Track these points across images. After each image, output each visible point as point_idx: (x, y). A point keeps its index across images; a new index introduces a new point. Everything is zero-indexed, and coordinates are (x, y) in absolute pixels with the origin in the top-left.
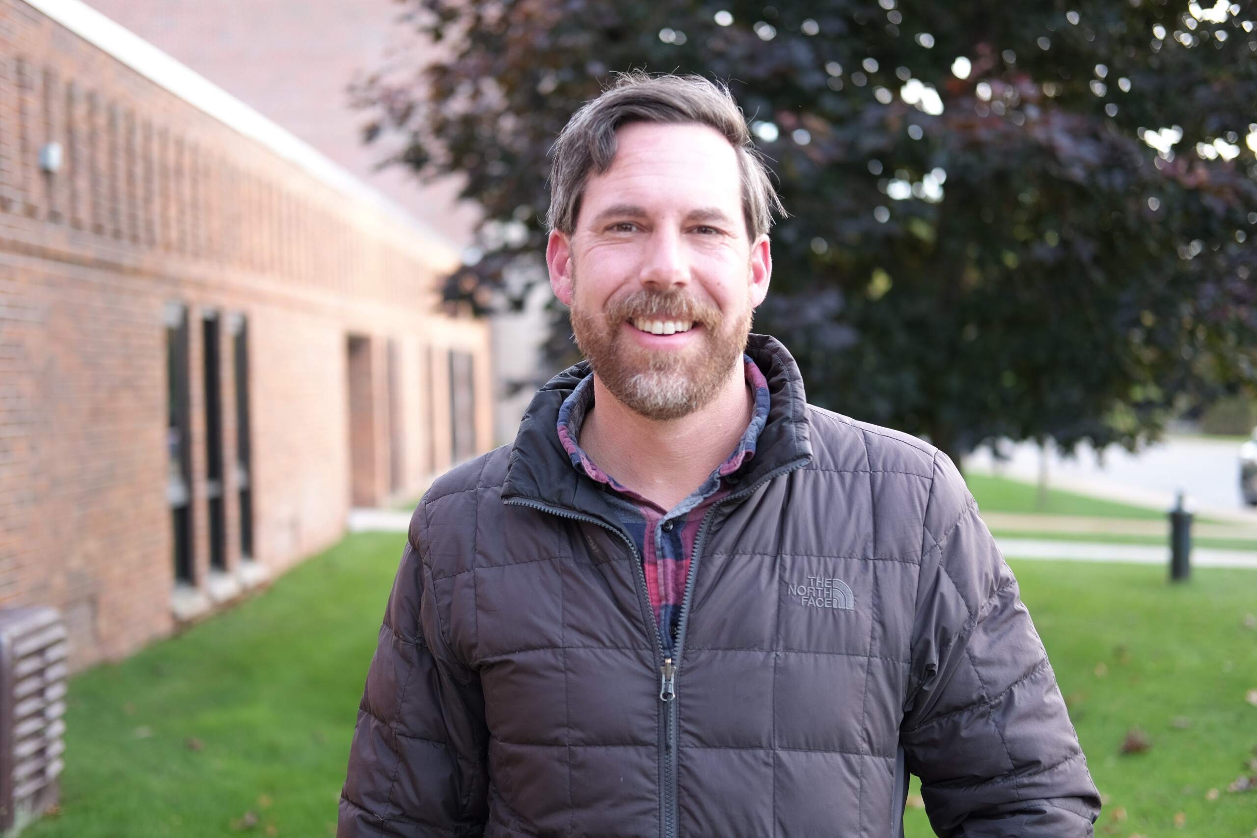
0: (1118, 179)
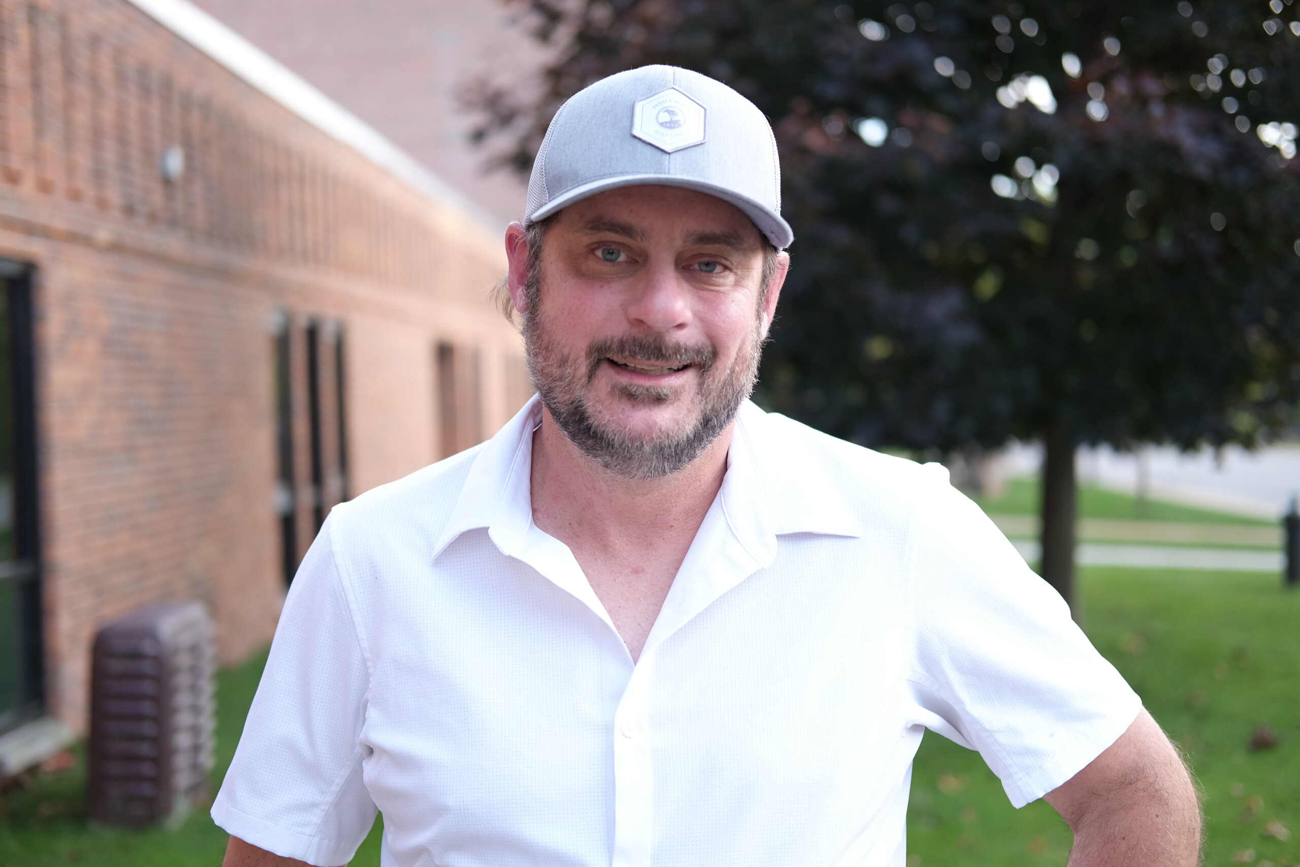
0: (1242, 176)
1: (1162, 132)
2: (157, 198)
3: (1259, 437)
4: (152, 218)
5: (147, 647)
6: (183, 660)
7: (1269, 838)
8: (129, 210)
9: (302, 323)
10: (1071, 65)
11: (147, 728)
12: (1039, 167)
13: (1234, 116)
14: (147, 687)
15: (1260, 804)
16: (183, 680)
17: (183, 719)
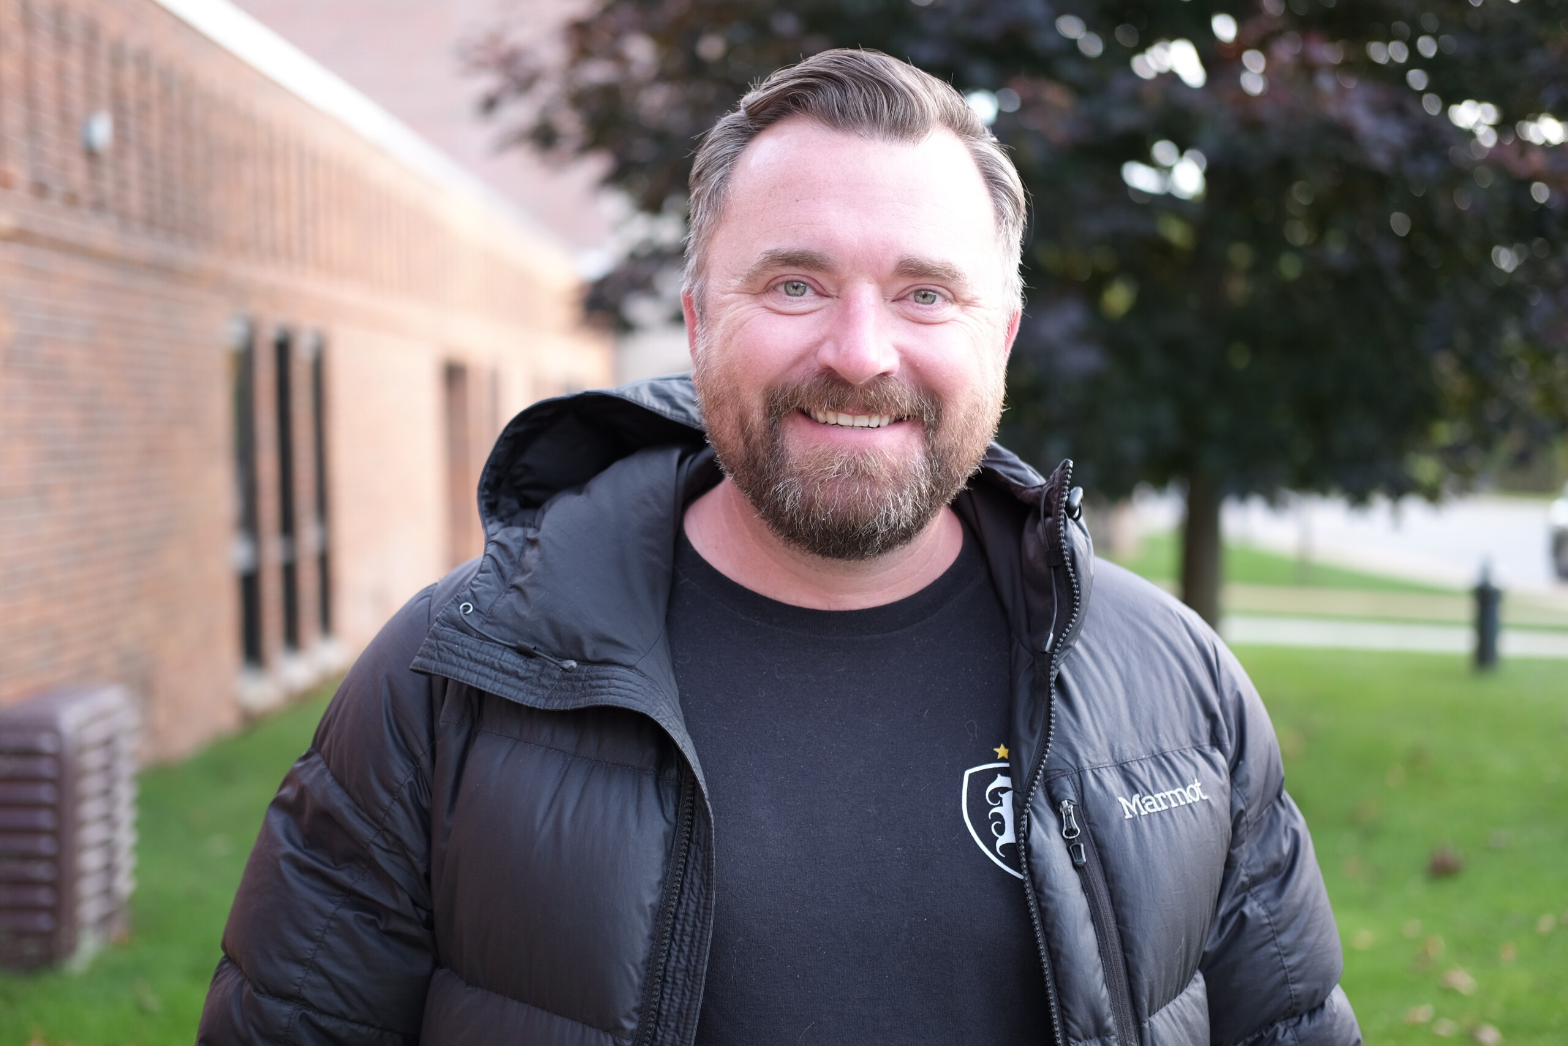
0: (1430, 167)
1: (1333, 110)
2: (78, 174)
3: (1446, 490)
4: (72, 200)
5: (46, 743)
6: (93, 759)
7: (1449, 991)
8: (40, 190)
9: (268, 336)
10: (1224, 28)
11: (45, 845)
12: (1181, 153)
13: (1421, 94)
14: (45, 793)
15: (1439, 947)
16: (92, 784)
17: (92, 834)
